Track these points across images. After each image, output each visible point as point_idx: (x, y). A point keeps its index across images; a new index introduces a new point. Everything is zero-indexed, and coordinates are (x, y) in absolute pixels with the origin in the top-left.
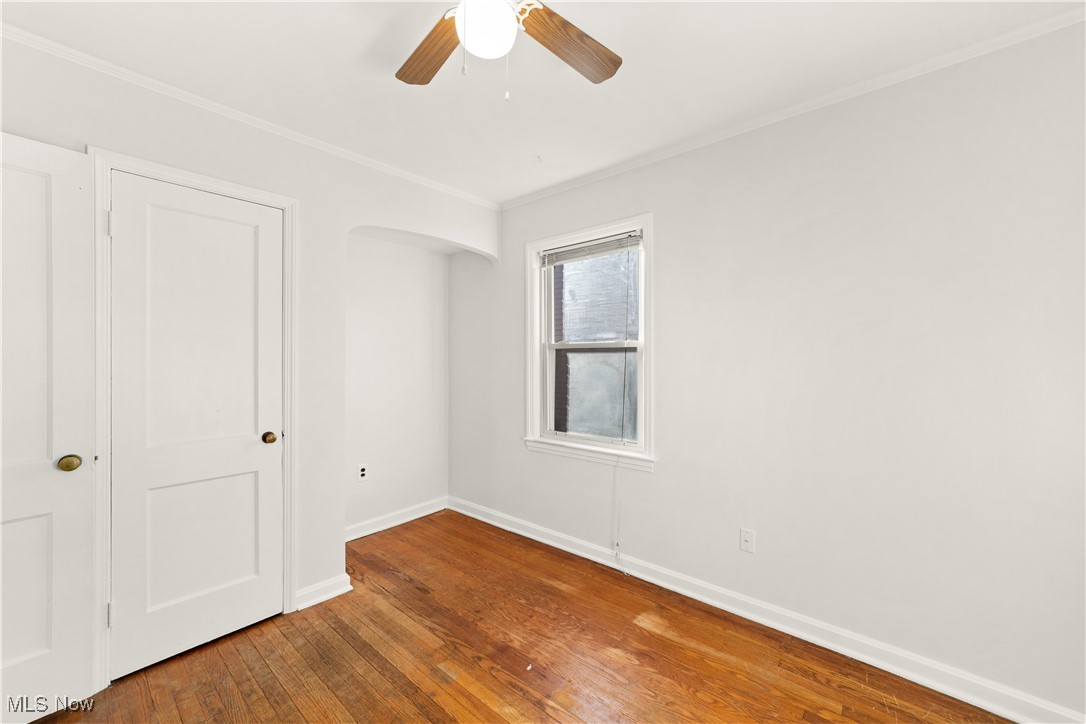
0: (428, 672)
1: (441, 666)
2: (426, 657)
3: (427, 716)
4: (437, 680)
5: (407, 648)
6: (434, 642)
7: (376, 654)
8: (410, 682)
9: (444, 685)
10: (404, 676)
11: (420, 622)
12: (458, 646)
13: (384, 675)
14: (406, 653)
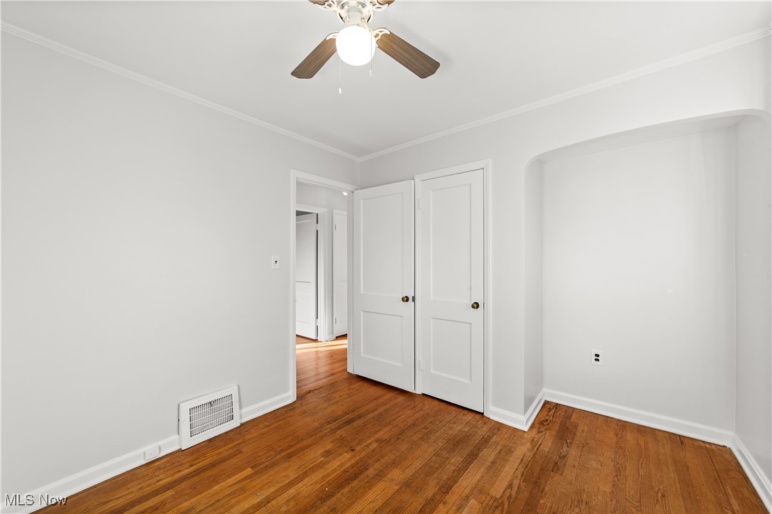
0: (464, 495)
1: (472, 502)
2: (479, 490)
3: (426, 504)
4: (458, 502)
5: (482, 477)
6: (498, 490)
7: (470, 463)
8: (451, 487)
9: (455, 508)
10: (455, 483)
11: (515, 477)
12: (500, 508)
13: (453, 472)
14: (478, 477)
